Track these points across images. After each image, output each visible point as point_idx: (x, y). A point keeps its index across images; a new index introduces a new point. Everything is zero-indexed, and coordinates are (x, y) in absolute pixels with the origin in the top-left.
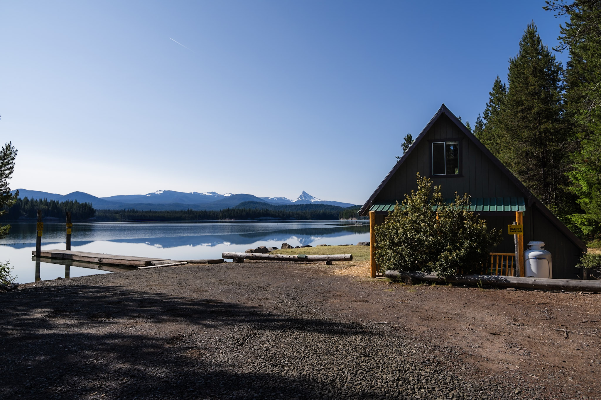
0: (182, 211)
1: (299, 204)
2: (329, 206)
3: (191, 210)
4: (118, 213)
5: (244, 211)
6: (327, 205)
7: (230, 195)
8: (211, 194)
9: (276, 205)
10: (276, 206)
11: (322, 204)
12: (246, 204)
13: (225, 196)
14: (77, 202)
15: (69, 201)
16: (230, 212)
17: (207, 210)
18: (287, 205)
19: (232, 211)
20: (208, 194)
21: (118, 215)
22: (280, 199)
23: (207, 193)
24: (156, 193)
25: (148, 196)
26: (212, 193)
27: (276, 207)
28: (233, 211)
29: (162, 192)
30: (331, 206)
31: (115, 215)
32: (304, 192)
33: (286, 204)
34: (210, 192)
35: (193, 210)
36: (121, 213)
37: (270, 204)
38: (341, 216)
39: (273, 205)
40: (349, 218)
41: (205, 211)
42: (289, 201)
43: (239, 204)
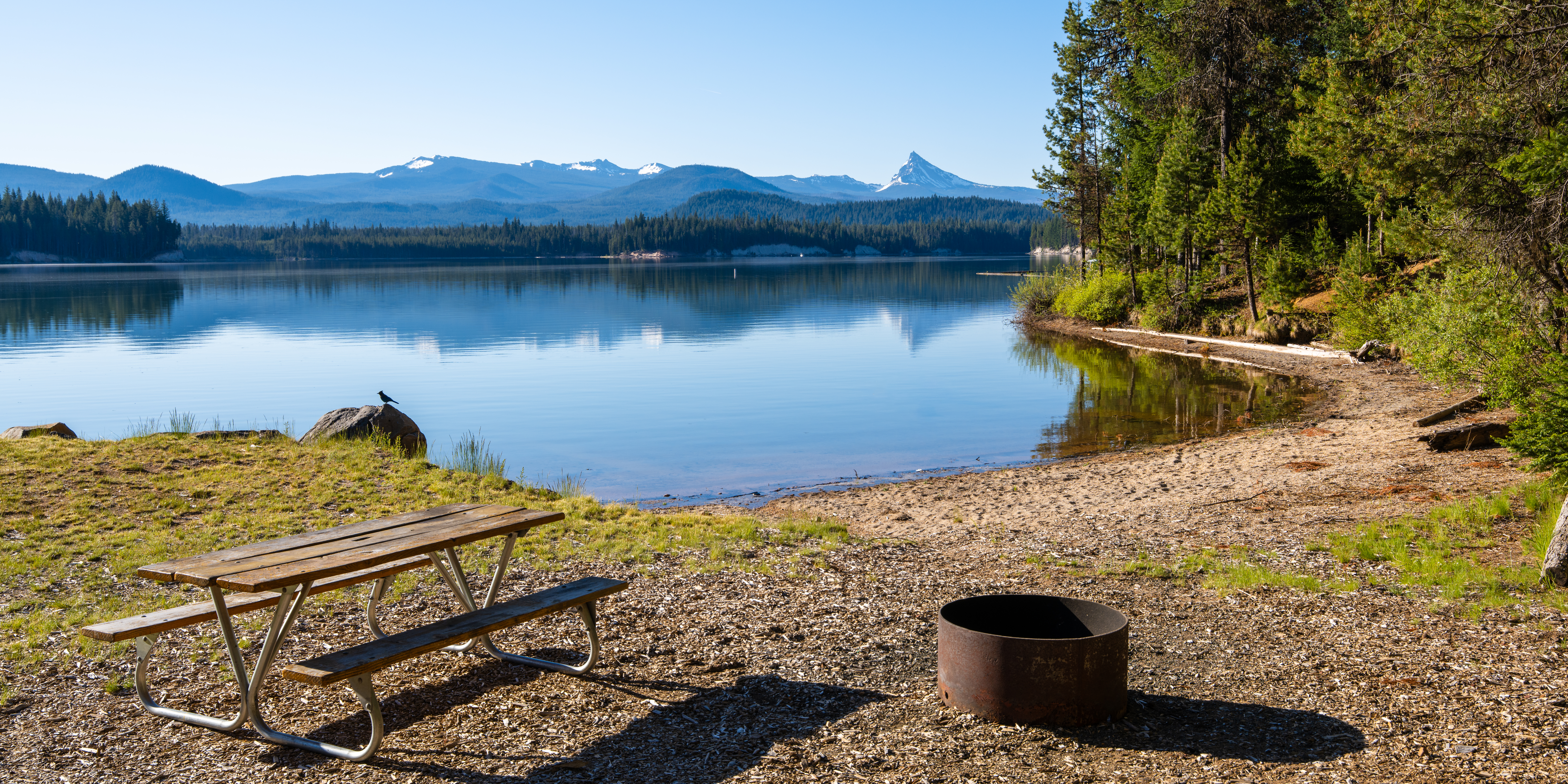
0: (485, 228)
1: (895, 197)
2: (1001, 204)
3: (516, 224)
4: (272, 237)
5: (696, 225)
6: (993, 202)
7: (657, 170)
8: (593, 169)
9: (813, 204)
10: (816, 208)
11: (973, 198)
12: (711, 202)
13: (641, 172)
14: (119, 199)
15: (92, 198)
16: (646, 229)
17: (573, 223)
18: (854, 200)
19: (652, 226)
20: (584, 168)
21: (273, 241)
22: (832, 181)
23: (582, 164)
24: (411, 167)
25: (381, 176)
26: (598, 163)
27: (813, 210)
28: (656, 227)
29: (430, 163)
30: (1009, 204)
31: (264, 242)
32: (914, 156)
33: (850, 199)
34: (592, 159)
35: (525, 222)
36: (282, 237)
37: (795, 200)
38: (1035, 237)
39: (803, 202)
40: (1063, 245)
41: (563, 227)
42: (861, 186)
43: (686, 202)
